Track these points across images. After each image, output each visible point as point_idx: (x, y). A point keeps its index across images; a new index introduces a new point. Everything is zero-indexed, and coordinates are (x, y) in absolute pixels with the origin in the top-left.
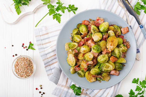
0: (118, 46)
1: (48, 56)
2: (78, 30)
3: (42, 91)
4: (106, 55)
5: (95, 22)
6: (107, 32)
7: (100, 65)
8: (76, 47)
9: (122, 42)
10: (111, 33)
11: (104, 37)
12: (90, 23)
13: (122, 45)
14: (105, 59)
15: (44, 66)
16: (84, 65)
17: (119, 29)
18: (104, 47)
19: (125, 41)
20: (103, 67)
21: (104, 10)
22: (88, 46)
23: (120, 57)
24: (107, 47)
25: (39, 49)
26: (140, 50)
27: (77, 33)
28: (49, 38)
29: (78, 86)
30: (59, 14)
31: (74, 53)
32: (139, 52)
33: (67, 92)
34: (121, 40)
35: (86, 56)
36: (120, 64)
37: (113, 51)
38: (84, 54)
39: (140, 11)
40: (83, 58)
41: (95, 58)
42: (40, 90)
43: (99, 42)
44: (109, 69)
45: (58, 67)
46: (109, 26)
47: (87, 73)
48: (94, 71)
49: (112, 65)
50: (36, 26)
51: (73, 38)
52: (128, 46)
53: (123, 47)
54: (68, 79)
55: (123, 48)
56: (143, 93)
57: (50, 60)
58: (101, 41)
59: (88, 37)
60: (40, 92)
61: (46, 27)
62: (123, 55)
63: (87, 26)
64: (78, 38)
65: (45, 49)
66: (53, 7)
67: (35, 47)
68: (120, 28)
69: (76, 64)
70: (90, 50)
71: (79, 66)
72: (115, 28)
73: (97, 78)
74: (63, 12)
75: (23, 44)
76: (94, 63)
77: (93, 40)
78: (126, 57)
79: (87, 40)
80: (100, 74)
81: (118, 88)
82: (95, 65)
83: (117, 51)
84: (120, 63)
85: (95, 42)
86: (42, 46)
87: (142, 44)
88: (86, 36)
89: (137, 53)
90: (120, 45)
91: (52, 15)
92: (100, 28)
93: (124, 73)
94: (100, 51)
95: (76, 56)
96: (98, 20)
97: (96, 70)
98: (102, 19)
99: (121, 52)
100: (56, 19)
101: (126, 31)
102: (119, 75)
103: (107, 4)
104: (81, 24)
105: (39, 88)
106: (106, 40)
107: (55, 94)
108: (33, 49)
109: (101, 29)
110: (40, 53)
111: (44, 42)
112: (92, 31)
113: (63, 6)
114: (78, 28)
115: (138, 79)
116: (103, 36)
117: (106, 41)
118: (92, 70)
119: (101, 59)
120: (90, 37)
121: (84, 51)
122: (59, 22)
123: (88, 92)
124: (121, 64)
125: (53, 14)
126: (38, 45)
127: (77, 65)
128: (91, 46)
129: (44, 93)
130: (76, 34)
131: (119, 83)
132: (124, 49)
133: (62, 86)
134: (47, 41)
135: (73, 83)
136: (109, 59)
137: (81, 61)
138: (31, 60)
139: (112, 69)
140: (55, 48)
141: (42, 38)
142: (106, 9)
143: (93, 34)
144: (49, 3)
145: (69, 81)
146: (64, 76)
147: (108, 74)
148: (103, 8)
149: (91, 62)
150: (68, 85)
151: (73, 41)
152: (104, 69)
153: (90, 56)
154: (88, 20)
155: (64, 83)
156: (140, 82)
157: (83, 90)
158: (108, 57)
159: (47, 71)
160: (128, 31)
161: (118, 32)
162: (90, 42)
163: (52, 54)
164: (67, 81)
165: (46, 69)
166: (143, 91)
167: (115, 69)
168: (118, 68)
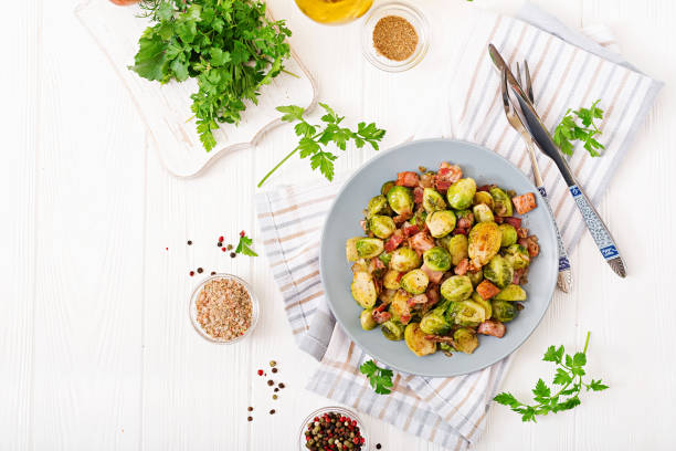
0: (503, 251)
1: (297, 276)
2: (383, 200)
3: (277, 379)
4: (467, 279)
5: (435, 179)
6: (471, 208)
7: (449, 306)
8: (377, 253)
9: (515, 238)
10: (483, 211)
11: (462, 223)
12: (420, 179)
13: (515, 248)
14: (461, 289)
15: (284, 305)
16: (401, 306)
17: (508, 199)
18: (461, 254)
19: (525, 233)
20: (457, 312)
21: (464, 140)
22: (414, 250)
23: (507, 283)
24: (471, 254)
25: (270, 255)
26: (572, 261)
27: (383, 209)
28: (298, 221)
29: (383, 367)
30: (329, 154)
31: (372, 268)
32: (568, 266)
33: (352, 384)
34: (511, 233)
35: (407, 279)
36: (508, 305)
37: (486, 267)
38: (402, 274)
39: (573, 142)
40: (398, 286)
41: (434, 286)
42: (271, 376)
43: (446, 237)
44: (474, 319)
45: (326, 311)
46: (478, 190)
47: (409, 329)
48: (429, 323)
49: (483, 306)
50: (259, 186)
51: (369, 224)
52: (533, 251)
53: (516, 255)
54: (352, 344)
55: (517, 257)
56: (576, 389)
57: (301, 287)
58: (451, 234)
59: (414, 222)
60: (271, 383)
61: (289, 189)
62: (515, 276)
63: (412, 191)
64: (383, 227)
65: (287, 256)
66: (312, 130)
67: (256, 247)
68: (511, 195)
69: (378, 302)
70: (420, 264)
71: (386, 309)
72: (495, 198)
73: (438, 344)
74: (343, 147)
75: (222, 239)
76: (430, 299)
77: (428, 233)
78: (526, 282)
79: (412, 233)
80: (449, 331)
81: (501, 373)
82: (434, 307)
83: (498, 267)
84: (509, 302)
85: (435, 239)
86: (277, 246)
87: (577, 241)
88: (408, 221)
89: (560, 269)
90: (507, 248)
91: (309, 158)
92: (449, 196)
93: (519, 330)
94: (448, 266)
95: (379, 277)
96: (445, 171)
97: (437, 319)
98: (456, 168)
99: (511, 270)
100: (319, 168)
101: (527, 204)
102: (504, 336)
103: (471, 123)
104: (394, 183)
105: (268, 370)
106: (466, 232)
107: (315, 390)
108: (251, 253)
109: (454, 200)
110: (272, 266)
111: (282, 233)
112: (426, 205)
113: (341, 126)
114: (385, 196)
115: (562, 349)
116: (458, 221)
117: (467, 236)
118: (424, 321)
119: (450, 289)
120: (420, 223)
121: (402, 265)
122: (330, 178)
123: (413, 385)
124: (512, 303)
125: (312, 154)
126: (266, 243)
127: (381, 304)
128: (421, 251)
129: (282, 386)
130: (380, 214)
131: (505, 360)
132: (519, 259)
133: (337, 365)
134: (293, 230)
135: (368, 358)
136: (475, 288)
137: (392, 294)
138: (246, 289)
139: (483, 320)
140: (316, 251)
141: (278, 220)
142: (470, 138)
143: (429, 215)
144: (300, 118)
145: (358, 351)
146: (343, 336)
147: (471, 333)
148: (459, 136)
149: (422, 299)
150: (354, 363)
151: (370, 233)
152: (460, 318)
153: (417, 280)
154: (415, 169)
155: (343, 358)
156: (567, 357)
157: (399, 376)
158: (470, 285)
159: (290, 320)
160: (534, 206)
161: (504, 209)
162: (418, 238)
163: (308, 270)
164: (351, 352)
165: (289, 314)
166: (578, 383)
167: (493, 319)
168: (502, 317)
